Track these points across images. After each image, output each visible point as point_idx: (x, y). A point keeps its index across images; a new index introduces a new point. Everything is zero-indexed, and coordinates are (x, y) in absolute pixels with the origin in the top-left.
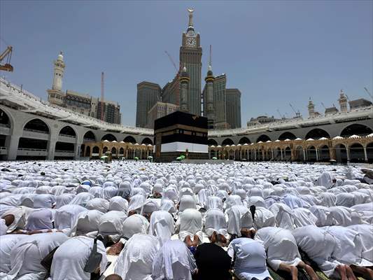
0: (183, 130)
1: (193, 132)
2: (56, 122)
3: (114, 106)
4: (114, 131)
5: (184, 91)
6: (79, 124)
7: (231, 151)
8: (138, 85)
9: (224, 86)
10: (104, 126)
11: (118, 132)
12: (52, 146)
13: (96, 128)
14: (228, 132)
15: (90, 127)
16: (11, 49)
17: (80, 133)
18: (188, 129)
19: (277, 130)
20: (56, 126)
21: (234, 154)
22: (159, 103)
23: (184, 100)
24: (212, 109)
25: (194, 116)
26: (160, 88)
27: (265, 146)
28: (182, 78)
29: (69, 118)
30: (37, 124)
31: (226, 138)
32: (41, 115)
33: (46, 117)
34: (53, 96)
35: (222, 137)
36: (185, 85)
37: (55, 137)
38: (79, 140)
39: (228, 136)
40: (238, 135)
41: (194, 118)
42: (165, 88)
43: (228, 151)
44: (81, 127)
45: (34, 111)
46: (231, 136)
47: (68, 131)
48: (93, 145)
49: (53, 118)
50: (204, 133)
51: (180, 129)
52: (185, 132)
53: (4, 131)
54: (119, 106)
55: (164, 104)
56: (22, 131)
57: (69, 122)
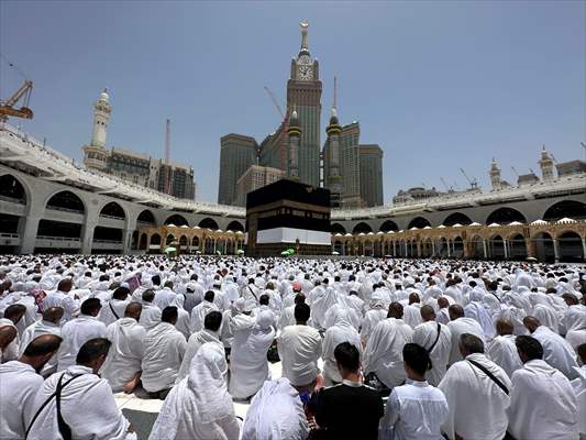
0: (291, 209)
1: (307, 211)
2: (95, 196)
3: (184, 171)
5: (294, 147)
6: (130, 199)
7: (367, 242)
8: (223, 140)
9: (356, 141)
10: (168, 202)
11: (191, 211)
12: (89, 232)
13: (157, 206)
14: (362, 213)
15: (148, 204)
16: (30, 85)
17: (132, 212)
18: (299, 208)
19: (441, 209)
20: (95, 202)
21: (372, 248)
22: (254, 167)
23: (293, 162)
24: (337, 176)
25: (309, 187)
26: (256, 144)
27: (422, 235)
28: (291, 128)
29: (115, 191)
30: (67, 199)
31: (360, 221)
32: (72, 184)
33: (81, 188)
34: (91, 156)
35: (353, 219)
36: (295, 138)
37: (93, 219)
38: (130, 224)
39: (362, 218)
40: (379, 217)
41: (309, 190)
43: (363, 241)
44: (134, 204)
45: (63, 179)
46: (367, 218)
47: (113, 210)
48: (151, 232)
49: (91, 189)
50: (324, 214)
51: (287, 208)
52: (295, 213)
53: (15, 209)
54: (192, 172)
55: (262, 168)
56: (43, 209)
57: (116, 195)
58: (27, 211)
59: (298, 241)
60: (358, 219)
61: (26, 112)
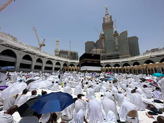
0: (87, 61)
1: (92, 61)
2: (54, 61)
3: (75, 53)
4: (73, 63)
5: (103, 42)
6: (61, 61)
7: (127, 69)
10: (70, 61)
11: (75, 63)
13: (67, 62)
14: (125, 60)
15: (65, 62)
16: (44, 40)
17: (62, 64)
18: (89, 61)
21: (129, 71)
24: (118, 49)
25: (92, 54)
26: (94, 43)
28: (102, 37)
29: (58, 59)
30: (49, 62)
31: (125, 63)
32: (50, 59)
33: (52, 59)
34: (56, 52)
35: (122, 62)
36: (104, 39)
37: (54, 66)
38: (62, 67)
39: (126, 62)
40: (132, 61)
42: (96, 43)
43: (125, 69)
44: (62, 62)
45: (48, 58)
46: (127, 61)
47: (58, 64)
48: (66, 68)
49: (54, 59)
50: (98, 62)
52: (88, 62)
53: (41, 65)
54: (77, 53)
55: (96, 49)
56: (45, 64)
57: (58, 60)
58: (42, 65)
59: (86, 70)
60: (124, 62)
61: (44, 45)
